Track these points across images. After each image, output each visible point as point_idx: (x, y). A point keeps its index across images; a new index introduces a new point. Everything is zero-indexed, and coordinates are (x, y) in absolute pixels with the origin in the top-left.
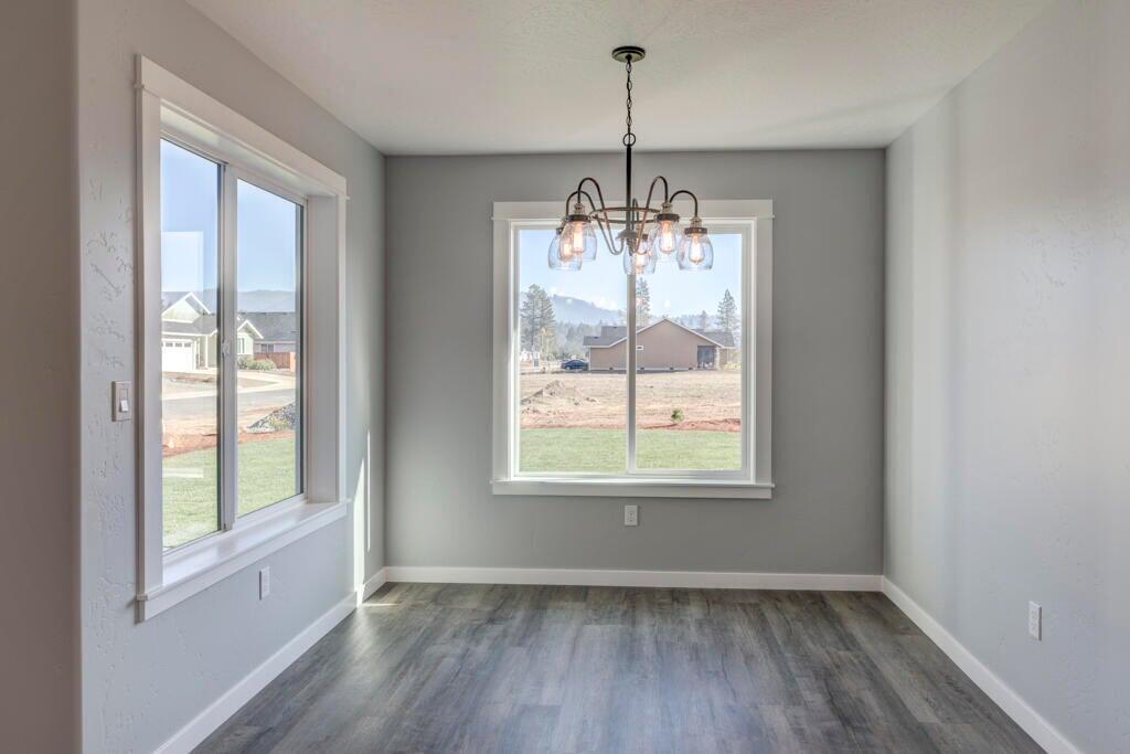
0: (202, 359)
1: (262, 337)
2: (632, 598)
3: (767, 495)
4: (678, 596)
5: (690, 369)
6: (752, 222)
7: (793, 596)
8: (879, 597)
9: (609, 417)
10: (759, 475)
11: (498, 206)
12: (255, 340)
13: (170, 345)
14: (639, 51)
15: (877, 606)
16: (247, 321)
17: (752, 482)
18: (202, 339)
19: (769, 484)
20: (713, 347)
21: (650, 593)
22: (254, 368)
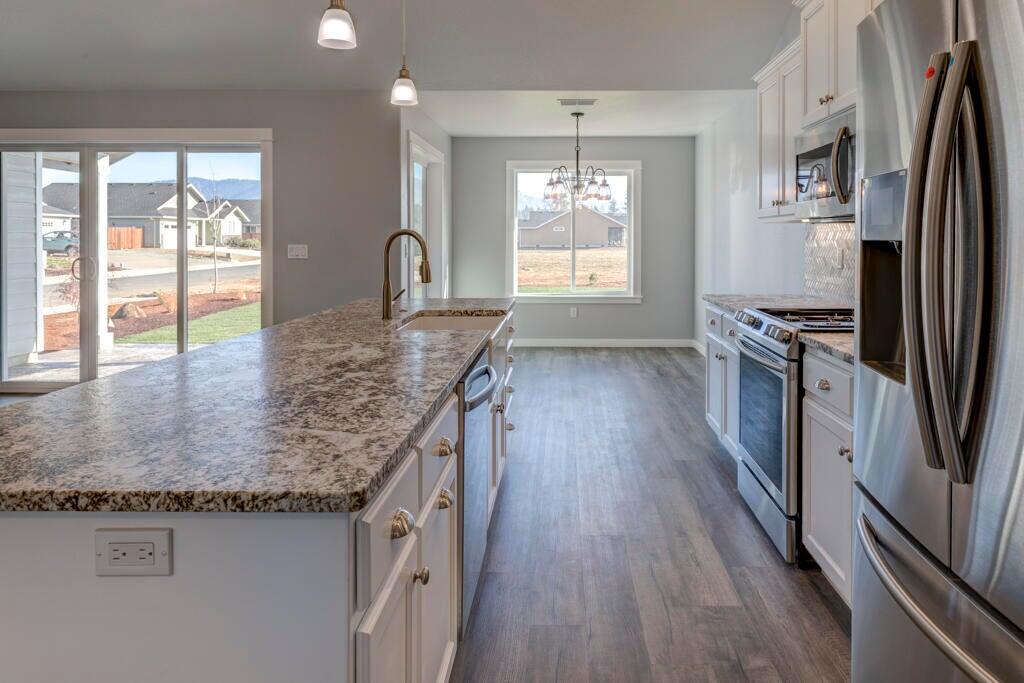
0: (200, 239)
1: (249, 220)
2: (575, 350)
3: (639, 302)
4: (596, 349)
5: (603, 246)
6: (632, 171)
7: (650, 349)
8: (692, 349)
9: (542, 280)
10: (635, 292)
11: (508, 163)
12: (243, 223)
13: (167, 227)
14: (582, 114)
15: (690, 352)
16: (237, 208)
17: (632, 295)
18: (201, 222)
19: (640, 296)
20: (621, 229)
21: (584, 349)
22: (243, 246)
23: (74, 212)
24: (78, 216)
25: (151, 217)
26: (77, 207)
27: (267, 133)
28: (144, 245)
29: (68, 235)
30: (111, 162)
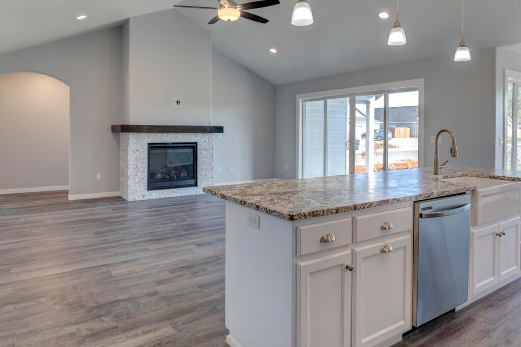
23: (381, 121)
24: (383, 123)
25: (414, 122)
26: (382, 119)
27: (421, 81)
28: (411, 137)
29: (378, 131)
30: (376, 99)
